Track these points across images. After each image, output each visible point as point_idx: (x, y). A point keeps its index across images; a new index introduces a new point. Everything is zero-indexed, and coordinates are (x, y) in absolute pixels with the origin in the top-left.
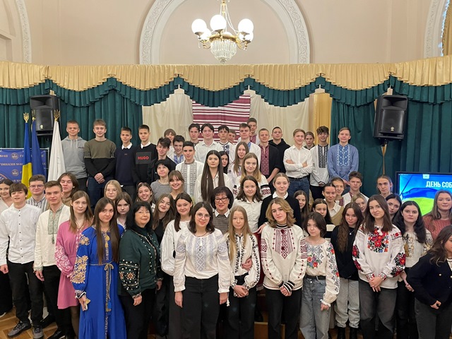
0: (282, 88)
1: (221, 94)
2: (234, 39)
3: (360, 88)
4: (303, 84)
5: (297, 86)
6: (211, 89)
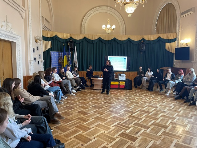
2: (111, 29)
6: (107, 40)
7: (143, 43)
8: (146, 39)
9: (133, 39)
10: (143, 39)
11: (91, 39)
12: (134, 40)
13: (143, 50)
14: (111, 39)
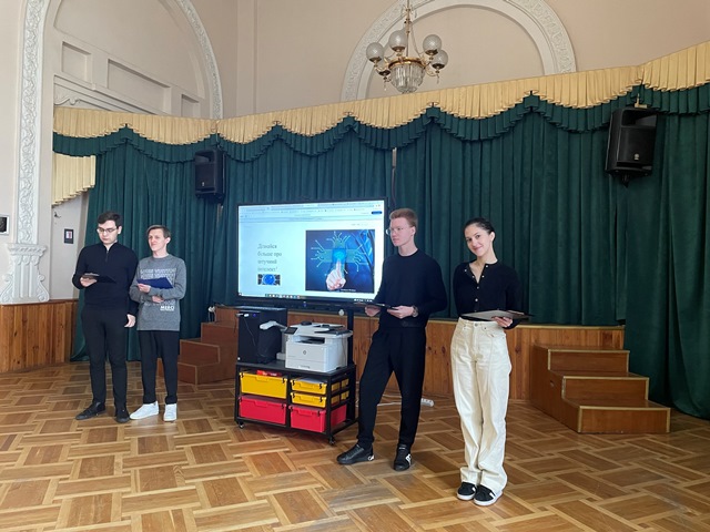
0: (476, 116)
3: (590, 104)
4: (505, 107)
6: (385, 126)
11: (303, 133)
12: (564, 103)
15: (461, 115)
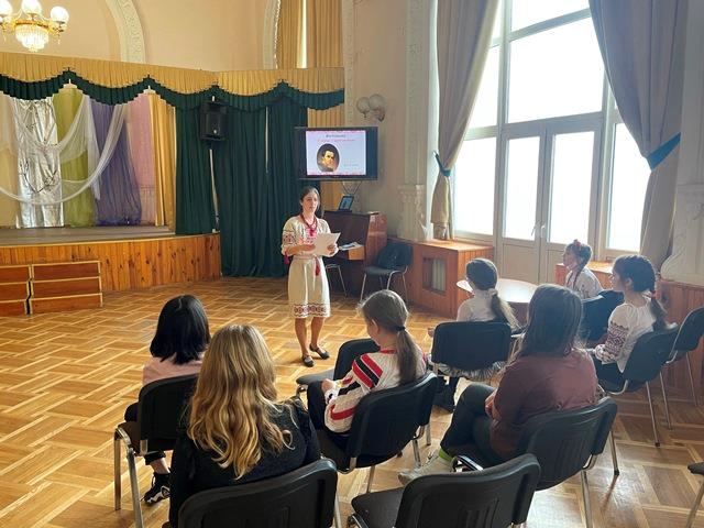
0: (108, 86)
1: (38, 86)
2: (46, 27)
3: (188, 92)
4: (131, 83)
5: (125, 85)
6: (24, 80)
7: (214, 107)
8: (230, 91)
9: (167, 86)
10: (215, 89)
12: (172, 89)
13: (215, 136)
14: (49, 77)
15: (96, 82)
